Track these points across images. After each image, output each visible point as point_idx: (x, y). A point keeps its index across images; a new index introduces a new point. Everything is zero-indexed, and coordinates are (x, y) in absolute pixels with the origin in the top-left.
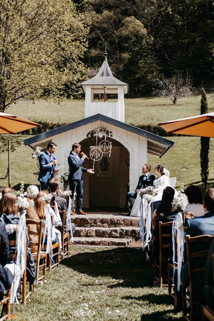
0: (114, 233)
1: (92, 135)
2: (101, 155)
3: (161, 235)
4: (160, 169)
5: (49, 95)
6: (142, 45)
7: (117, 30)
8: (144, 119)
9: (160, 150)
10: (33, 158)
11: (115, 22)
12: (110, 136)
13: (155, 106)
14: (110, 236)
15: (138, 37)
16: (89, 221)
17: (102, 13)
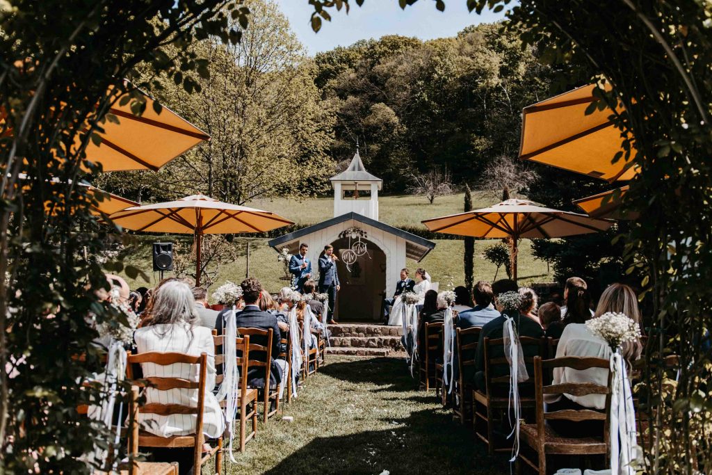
0: (371, 342)
1: (344, 235)
2: (354, 258)
3: (428, 337)
4: (421, 273)
5: (289, 193)
6: (393, 135)
7: (364, 118)
8: (398, 220)
9: (420, 253)
10: (279, 261)
11: (361, 109)
12: (364, 237)
13: (409, 205)
14: (368, 345)
15: (389, 127)
16: (343, 330)
17: (346, 99)
